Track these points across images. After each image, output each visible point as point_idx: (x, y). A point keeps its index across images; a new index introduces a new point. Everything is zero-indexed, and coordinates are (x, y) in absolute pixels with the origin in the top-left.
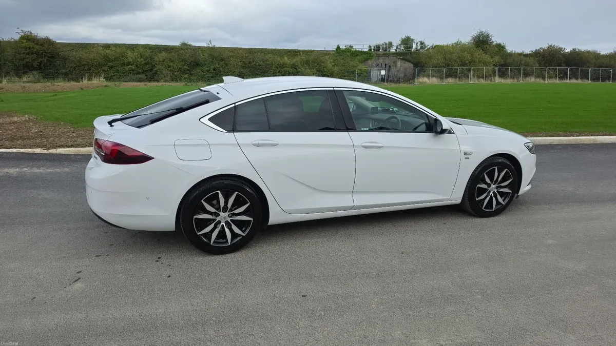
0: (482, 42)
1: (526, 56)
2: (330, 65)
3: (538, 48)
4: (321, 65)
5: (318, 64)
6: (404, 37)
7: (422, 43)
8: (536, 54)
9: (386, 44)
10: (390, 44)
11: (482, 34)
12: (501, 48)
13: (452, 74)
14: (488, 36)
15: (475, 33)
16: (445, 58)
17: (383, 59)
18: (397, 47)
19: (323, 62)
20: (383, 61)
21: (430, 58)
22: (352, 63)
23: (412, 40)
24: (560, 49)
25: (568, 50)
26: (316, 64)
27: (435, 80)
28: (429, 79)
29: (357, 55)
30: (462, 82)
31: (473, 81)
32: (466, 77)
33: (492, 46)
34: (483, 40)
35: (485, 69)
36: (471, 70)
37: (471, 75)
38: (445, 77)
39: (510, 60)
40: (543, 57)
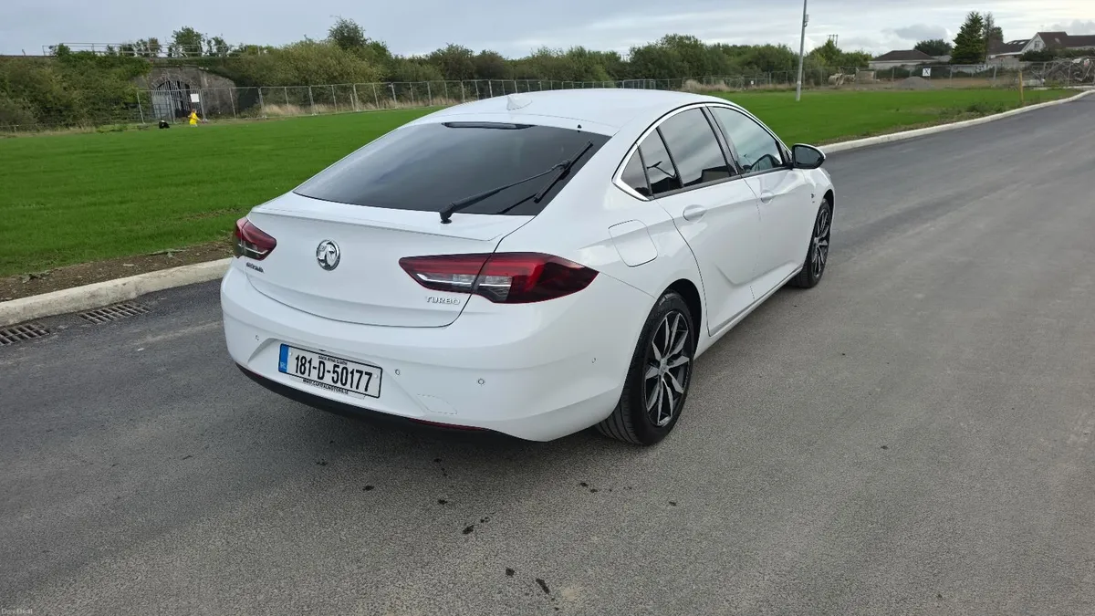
0: (347, 38)
1: (421, 62)
2: (57, 89)
3: (435, 50)
4: (35, 88)
5: (26, 86)
6: (179, 29)
7: (219, 42)
8: (435, 59)
9: (145, 43)
10: (154, 45)
11: (347, 27)
12: (380, 50)
13: (320, 98)
14: (356, 30)
15: (333, 24)
16: (297, 69)
17: (170, 72)
18: (170, 49)
19: (39, 82)
20: (172, 77)
21: (270, 69)
22: (107, 82)
23: (198, 36)
24: (467, 51)
25: (477, 53)
26: (21, 87)
27: (291, 110)
28: (280, 107)
29: (112, 66)
30: (341, 110)
31: (358, 108)
32: (347, 101)
33: (365, 46)
34: (349, 36)
35: (374, 86)
36: (352, 89)
37: (354, 99)
38: (312, 102)
39: (400, 71)
40: (446, 64)
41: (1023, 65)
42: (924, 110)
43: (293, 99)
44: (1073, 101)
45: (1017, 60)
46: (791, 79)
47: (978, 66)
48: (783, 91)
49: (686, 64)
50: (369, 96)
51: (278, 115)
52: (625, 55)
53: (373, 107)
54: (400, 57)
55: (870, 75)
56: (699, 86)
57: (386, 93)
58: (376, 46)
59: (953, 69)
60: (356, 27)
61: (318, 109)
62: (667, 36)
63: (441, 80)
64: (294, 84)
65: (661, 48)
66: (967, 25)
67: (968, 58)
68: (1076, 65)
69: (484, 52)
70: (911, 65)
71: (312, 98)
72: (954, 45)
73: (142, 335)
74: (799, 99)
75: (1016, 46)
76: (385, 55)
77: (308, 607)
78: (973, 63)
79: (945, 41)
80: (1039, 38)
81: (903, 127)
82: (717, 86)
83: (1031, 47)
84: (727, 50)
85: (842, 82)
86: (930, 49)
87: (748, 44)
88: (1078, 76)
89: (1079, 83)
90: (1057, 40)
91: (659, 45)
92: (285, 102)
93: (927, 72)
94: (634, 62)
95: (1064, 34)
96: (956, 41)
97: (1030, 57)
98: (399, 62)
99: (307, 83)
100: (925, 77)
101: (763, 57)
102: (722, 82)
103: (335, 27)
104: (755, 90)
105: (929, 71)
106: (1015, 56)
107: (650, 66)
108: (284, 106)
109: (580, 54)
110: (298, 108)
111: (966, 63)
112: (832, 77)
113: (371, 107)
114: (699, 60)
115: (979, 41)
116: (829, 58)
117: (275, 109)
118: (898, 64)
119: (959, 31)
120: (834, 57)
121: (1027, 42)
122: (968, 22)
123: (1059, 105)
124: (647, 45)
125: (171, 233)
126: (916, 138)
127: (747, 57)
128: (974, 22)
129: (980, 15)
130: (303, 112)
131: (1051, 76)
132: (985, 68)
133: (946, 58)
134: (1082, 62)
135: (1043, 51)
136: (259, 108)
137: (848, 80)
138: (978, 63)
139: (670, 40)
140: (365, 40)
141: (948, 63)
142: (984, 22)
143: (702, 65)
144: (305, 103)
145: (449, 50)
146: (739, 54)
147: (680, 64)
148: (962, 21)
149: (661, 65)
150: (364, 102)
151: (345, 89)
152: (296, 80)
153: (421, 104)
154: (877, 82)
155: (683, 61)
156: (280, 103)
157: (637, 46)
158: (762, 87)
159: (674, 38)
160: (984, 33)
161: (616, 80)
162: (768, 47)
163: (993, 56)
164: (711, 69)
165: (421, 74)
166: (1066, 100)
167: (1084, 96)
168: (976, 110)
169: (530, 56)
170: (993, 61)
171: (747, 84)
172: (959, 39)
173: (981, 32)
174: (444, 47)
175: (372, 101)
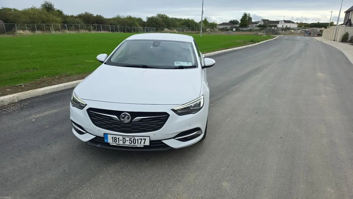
1: (75, 17)
3: (80, 13)
8: (80, 16)
11: (48, 4)
12: (60, 13)
13: (39, 28)
16: (30, 18)
21: (19, 17)
24: (91, 15)
25: (95, 15)
27: (28, 32)
28: (23, 31)
30: (46, 33)
31: (53, 32)
32: (49, 30)
33: (55, 11)
34: (48, 7)
35: (59, 25)
36: (51, 26)
37: (52, 29)
38: (36, 30)
39: (68, 20)
40: (84, 19)
41: (258, 28)
42: (238, 41)
43: (28, 28)
44: (275, 40)
45: (256, 27)
46: (199, 30)
47: (246, 28)
48: (194, 33)
49: (164, 23)
50: (57, 28)
51: (23, 34)
52: (145, 20)
53: (59, 33)
54: (67, 15)
55: (217, 29)
56: (169, 31)
57: (64, 28)
58: (59, 11)
59: (241, 29)
60: (51, 4)
61: (38, 32)
62: (158, 14)
63: (83, 24)
64: (29, 23)
65: (156, 18)
66: (243, 16)
67: (244, 26)
68: (273, 29)
69: (97, 15)
70: (228, 27)
71: (36, 28)
72: (240, 22)
73: (30, 115)
74: (201, 36)
75: (256, 23)
76: (62, 14)
77: (153, 197)
78: (245, 27)
79: (238, 20)
80: (262, 21)
81: (236, 46)
82: (174, 31)
83: (260, 23)
84: (176, 19)
85: (209, 31)
86: (233, 23)
87: (181, 18)
88: (274, 32)
89: (274, 34)
90: (267, 22)
91: (156, 17)
92: (25, 29)
93: (234, 30)
94: (148, 22)
95: (268, 20)
96: (240, 21)
97: (260, 26)
98: (67, 17)
99: (34, 23)
100: (234, 31)
101: (187, 23)
102: (175, 30)
103: (43, 4)
104: (186, 33)
105: (235, 29)
106: (256, 26)
107: (153, 23)
108: (25, 31)
109: (130, 18)
110: (31, 32)
111: (243, 27)
112: (207, 30)
113: (58, 32)
114: (168, 22)
115: (247, 21)
116: (205, 24)
117: (21, 32)
118: (225, 27)
119: (241, 18)
120: (207, 24)
121: (259, 22)
122: (244, 15)
123: (271, 41)
124: (152, 16)
125: (17, 78)
126: (240, 50)
127: (182, 22)
128: (245, 15)
129: (247, 13)
130: (32, 33)
131: (267, 32)
132: (248, 29)
133: (238, 26)
134: (274, 28)
135: (263, 25)
136: (15, 31)
137: (211, 31)
138: (246, 27)
139: (159, 15)
140: (54, 9)
141: (238, 27)
142: (248, 15)
143: (169, 24)
144: (33, 30)
145: (85, 14)
146: (179, 21)
147: (162, 23)
148: (242, 15)
149: (156, 23)
150: (56, 30)
151: (48, 26)
152: (30, 22)
153: (76, 32)
154: (219, 32)
155: (163, 22)
156: (24, 29)
157: (149, 17)
158: (187, 32)
159: (160, 15)
160: (248, 19)
161: (142, 27)
162: (188, 20)
163: (250, 25)
164: (172, 25)
165: (75, 21)
166: (273, 39)
167: (277, 38)
168: (253, 42)
169: (114, 17)
170: (250, 27)
171: (183, 31)
172: (242, 20)
173: (247, 19)
174: (84, 13)
175: (58, 30)
